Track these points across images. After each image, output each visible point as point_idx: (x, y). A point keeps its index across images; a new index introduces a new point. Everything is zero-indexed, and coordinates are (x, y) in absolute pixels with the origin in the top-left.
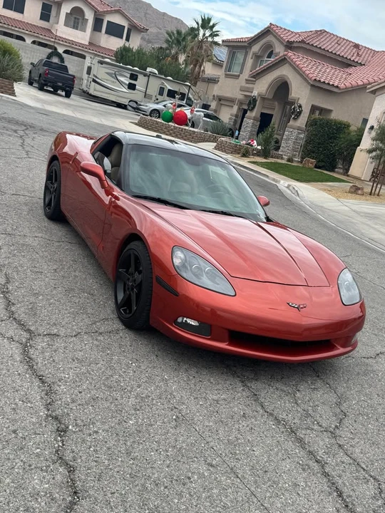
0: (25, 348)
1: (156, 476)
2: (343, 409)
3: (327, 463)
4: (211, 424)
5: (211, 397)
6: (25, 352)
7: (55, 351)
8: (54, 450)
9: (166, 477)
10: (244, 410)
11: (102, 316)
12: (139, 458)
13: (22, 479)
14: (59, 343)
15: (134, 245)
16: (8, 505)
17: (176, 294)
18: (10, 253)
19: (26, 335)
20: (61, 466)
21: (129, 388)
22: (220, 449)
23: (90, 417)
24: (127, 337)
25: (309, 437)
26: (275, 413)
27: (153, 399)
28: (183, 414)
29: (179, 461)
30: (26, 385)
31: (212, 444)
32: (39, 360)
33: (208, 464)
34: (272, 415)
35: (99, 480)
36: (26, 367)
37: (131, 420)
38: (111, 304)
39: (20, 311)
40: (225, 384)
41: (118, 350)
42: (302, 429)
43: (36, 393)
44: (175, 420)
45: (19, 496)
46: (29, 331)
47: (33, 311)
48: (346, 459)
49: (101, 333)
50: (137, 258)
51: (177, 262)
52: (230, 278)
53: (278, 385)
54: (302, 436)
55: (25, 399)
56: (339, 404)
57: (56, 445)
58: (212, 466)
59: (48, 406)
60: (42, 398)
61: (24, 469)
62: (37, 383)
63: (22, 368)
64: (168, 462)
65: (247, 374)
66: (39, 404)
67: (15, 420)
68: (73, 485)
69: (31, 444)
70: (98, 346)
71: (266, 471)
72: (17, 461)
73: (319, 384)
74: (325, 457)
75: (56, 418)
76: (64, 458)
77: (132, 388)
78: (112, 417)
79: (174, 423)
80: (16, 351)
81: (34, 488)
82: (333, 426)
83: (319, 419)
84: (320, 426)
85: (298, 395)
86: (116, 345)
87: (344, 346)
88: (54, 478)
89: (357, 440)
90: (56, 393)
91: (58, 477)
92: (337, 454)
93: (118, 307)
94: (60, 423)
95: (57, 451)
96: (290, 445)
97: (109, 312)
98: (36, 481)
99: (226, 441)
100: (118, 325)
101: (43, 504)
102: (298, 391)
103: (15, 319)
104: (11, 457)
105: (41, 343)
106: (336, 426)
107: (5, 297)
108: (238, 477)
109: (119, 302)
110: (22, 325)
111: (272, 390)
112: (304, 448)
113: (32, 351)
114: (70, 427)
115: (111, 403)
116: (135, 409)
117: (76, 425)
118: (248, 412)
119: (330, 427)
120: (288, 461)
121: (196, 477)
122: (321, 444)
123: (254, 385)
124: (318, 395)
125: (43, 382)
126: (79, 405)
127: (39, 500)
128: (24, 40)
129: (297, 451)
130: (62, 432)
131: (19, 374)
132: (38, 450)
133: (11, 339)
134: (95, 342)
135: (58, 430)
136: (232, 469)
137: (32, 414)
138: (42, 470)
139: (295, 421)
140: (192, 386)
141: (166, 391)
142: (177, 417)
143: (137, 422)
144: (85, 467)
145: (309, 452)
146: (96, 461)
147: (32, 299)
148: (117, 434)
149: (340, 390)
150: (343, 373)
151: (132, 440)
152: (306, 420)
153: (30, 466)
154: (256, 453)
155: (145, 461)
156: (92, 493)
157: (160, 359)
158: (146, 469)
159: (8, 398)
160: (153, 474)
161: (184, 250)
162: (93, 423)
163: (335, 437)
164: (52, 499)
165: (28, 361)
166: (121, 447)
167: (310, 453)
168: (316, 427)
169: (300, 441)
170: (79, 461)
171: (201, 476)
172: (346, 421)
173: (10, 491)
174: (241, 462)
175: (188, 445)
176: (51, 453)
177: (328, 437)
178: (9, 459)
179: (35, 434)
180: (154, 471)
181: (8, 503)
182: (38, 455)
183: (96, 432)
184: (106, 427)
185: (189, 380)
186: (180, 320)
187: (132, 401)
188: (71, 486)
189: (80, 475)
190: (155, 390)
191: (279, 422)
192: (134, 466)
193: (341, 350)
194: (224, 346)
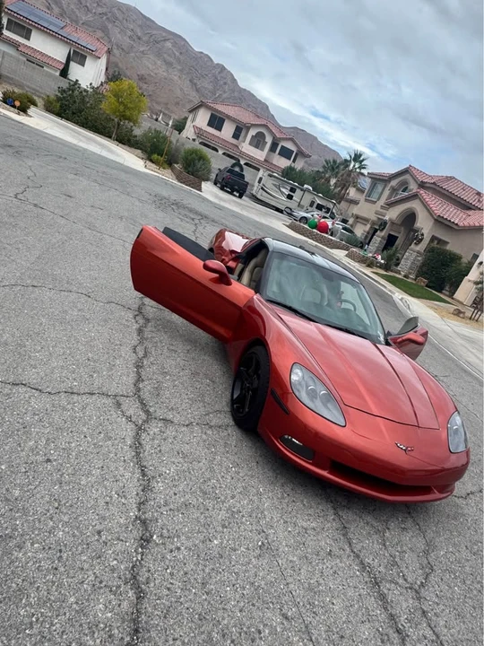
0: (139, 429)
1: (226, 622)
2: (430, 559)
3: (408, 636)
4: (295, 559)
5: (301, 523)
6: (137, 437)
7: (165, 440)
8: (131, 565)
9: (235, 626)
10: (331, 545)
11: (217, 407)
12: (213, 592)
13: (88, 600)
14: (170, 432)
15: (258, 349)
16: (61, 637)
17: (287, 412)
18: (155, 327)
19: (144, 416)
20: (132, 589)
21: (223, 498)
22: (299, 594)
23: (177, 528)
24: (233, 435)
25: (393, 593)
26: (362, 555)
27: (243, 516)
28: (270, 541)
29: (253, 605)
30: (128, 475)
31: (291, 586)
32: (148, 448)
33: (283, 615)
34: (358, 556)
35: (165, 617)
36: (133, 454)
37: (216, 538)
38: (228, 394)
39: (147, 388)
40: (318, 508)
41: (222, 450)
42: (387, 581)
43: (133, 488)
44: (260, 546)
45: (77, 625)
46: (147, 412)
47: (158, 391)
48: (429, 633)
49: (211, 427)
50: (258, 363)
51: (294, 378)
52: (343, 407)
53: (369, 518)
54: (386, 591)
55: (122, 494)
56: (426, 553)
57: (135, 559)
58: (287, 618)
59: (141, 505)
60: (137, 494)
61: (94, 585)
62: (138, 475)
63: (130, 454)
64: (242, 604)
65: (340, 500)
66: (132, 502)
67: (104, 518)
68: (135, 621)
69: (111, 552)
70: (204, 441)
71: (342, 637)
72: (90, 573)
73: (409, 523)
74: (407, 625)
75: (144, 522)
76: (138, 577)
77: (226, 498)
78: (199, 532)
79: (258, 551)
80: (128, 431)
81: (95, 616)
82: (419, 583)
83: (405, 571)
84: (406, 580)
85: (387, 534)
86: (222, 442)
87: (440, 492)
88: (119, 605)
89: (442, 607)
90: (152, 491)
91: (125, 604)
92: (420, 624)
93: (233, 402)
94: (147, 530)
95: (133, 567)
96: (371, 602)
97: (224, 403)
98: (101, 606)
99: (306, 585)
100: (229, 420)
101: (98, 641)
102: (388, 529)
103: (139, 396)
104: (86, 566)
105: (154, 428)
106: (422, 583)
107: (138, 373)
108: (311, 640)
109: (235, 396)
110: (143, 404)
111: (362, 524)
112: (386, 609)
113: (144, 436)
114: (155, 537)
115: (202, 513)
116: (224, 526)
117: (161, 535)
118: (336, 551)
119: (416, 583)
120: (368, 625)
121: (267, 631)
122: (404, 604)
123: (344, 514)
124: (406, 537)
125: (144, 475)
126: (170, 510)
127: (96, 636)
128: (217, 151)
129: (379, 612)
130: (145, 541)
131: (125, 461)
132: (115, 562)
133: (129, 419)
134: (204, 436)
135: (142, 539)
136: (306, 627)
137: (121, 517)
138: (111, 591)
139: (381, 569)
140: (285, 506)
141: (258, 508)
142: (262, 543)
143: (222, 543)
144: (155, 594)
145: (391, 615)
146: (169, 589)
147: (160, 378)
148: (198, 556)
149: (430, 534)
150: (434, 513)
151: (211, 567)
152: (392, 570)
153: (101, 582)
154: (336, 608)
155: (218, 598)
156: (153, 634)
157: (260, 468)
158: (217, 609)
159: (106, 488)
160: (223, 619)
161: (304, 370)
162: (178, 537)
163: (419, 599)
164: (110, 637)
165: (137, 446)
166: (198, 574)
167: (392, 617)
168: (401, 581)
169: (383, 597)
170: (152, 585)
171: (273, 631)
172: (432, 578)
173: (70, 614)
174: (317, 618)
175: (266, 584)
176: (126, 569)
177: (413, 598)
178: (82, 569)
179: (118, 539)
180: (226, 615)
181: (63, 632)
182: (113, 570)
183: (179, 549)
184: (190, 544)
185: (283, 498)
186: (286, 437)
187: (223, 515)
188: (134, 620)
189: (146, 606)
190: (248, 504)
191: (364, 568)
192: (206, 603)
193: (437, 495)
194: (325, 473)
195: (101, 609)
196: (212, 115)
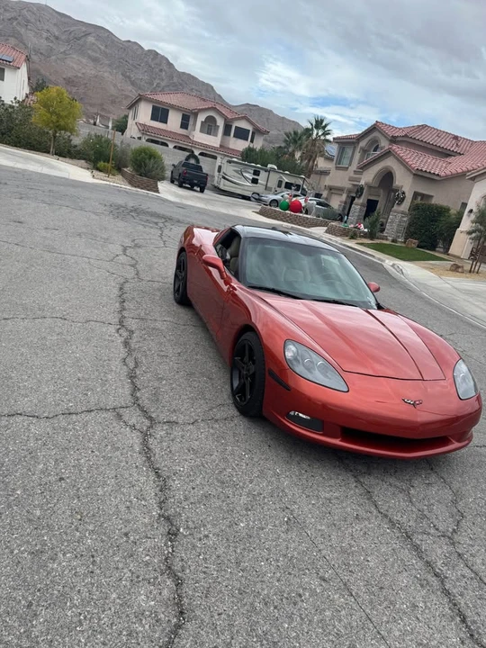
0: (145, 436)
1: (266, 592)
2: (459, 508)
3: (446, 578)
4: (323, 527)
5: (324, 495)
6: (145, 443)
7: (173, 440)
8: (164, 558)
9: (276, 594)
10: (358, 510)
11: (219, 402)
12: (248, 568)
13: (129, 594)
14: (177, 432)
15: (248, 335)
16: (112, 628)
17: (288, 388)
18: (141, 337)
19: (147, 423)
20: (169, 578)
21: (241, 484)
22: (333, 559)
23: (201, 518)
24: (240, 425)
25: (426, 543)
26: (389, 514)
27: (264, 497)
28: (295, 515)
29: (290, 574)
30: (143, 479)
31: (324, 552)
32: (157, 451)
33: (320, 578)
34: (386, 516)
35: (206, 597)
36: (144, 459)
37: (242, 522)
38: (228, 387)
39: (144, 396)
40: (338, 479)
41: (232, 439)
42: (419, 533)
43: (151, 490)
44: (287, 522)
45: (124, 616)
46: (150, 418)
47: (156, 397)
48: (467, 572)
49: (217, 421)
50: (251, 349)
51: (289, 355)
52: (342, 372)
53: (392, 480)
54: (419, 543)
55: (140, 497)
56: (455, 502)
57: (166, 552)
58: (324, 580)
59: (161, 504)
60: (156, 495)
61: (132, 581)
62: (152, 477)
63: (140, 460)
64: (279, 575)
65: (360, 467)
66: (153, 502)
67: (128, 521)
68: (179, 604)
69: (141, 550)
70: (213, 435)
71: (381, 588)
72: (125, 571)
73: (433, 478)
74: (444, 569)
75: (168, 519)
76: (173, 567)
77: (244, 484)
78: (224, 519)
79: (285, 527)
80: (135, 440)
81: (139, 604)
82: (450, 530)
83: (436, 522)
84: (437, 529)
85: (412, 492)
86: (231, 433)
87: (459, 441)
88: (160, 594)
89: (477, 548)
90: (170, 489)
91: (165, 592)
92: (457, 565)
93: (234, 393)
94: (172, 525)
95: (166, 559)
96: (406, 554)
97: (226, 397)
98: (143, 597)
99: (339, 549)
100: (233, 411)
101: (147, 627)
102: (413, 486)
103: (139, 405)
104: (120, 565)
105: (160, 432)
106: (454, 530)
107: (133, 383)
108: (352, 595)
109: (235, 388)
110: (145, 412)
111: (385, 486)
112: (421, 558)
113: (151, 441)
114: (181, 530)
115: (223, 501)
116: (247, 509)
117: (188, 527)
118: (362, 513)
119: (448, 531)
120: (405, 574)
121: (307, 594)
122: (438, 551)
123: (367, 480)
124: (434, 490)
125: (159, 476)
126: (191, 503)
127: (144, 622)
128: (167, 146)
129: (414, 561)
130: (172, 535)
131: (137, 467)
132: (148, 558)
133: (133, 427)
134: (211, 431)
135: (169, 533)
136: (345, 585)
137: (145, 517)
138: (149, 583)
139: (410, 524)
140: (304, 481)
141: (278, 488)
142: (289, 519)
143: (248, 525)
144: (193, 579)
145: (427, 562)
146: (205, 573)
147: (156, 384)
148: (227, 540)
149: (456, 485)
150: (457, 465)
151: (242, 547)
152: (422, 523)
153: (138, 577)
154: (371, 564)
155: (254, 573)
156: (198, 613)
157: (273, 451)
158: (255, 583)
159: (124, 495)
160: (263, 589)
161: (296, 344)
162: (205, 526)
163: (453, 544)
164: (157, 621)
165: (147, 451)
166: (231, 556)
167: (428, 564)
168: (432, 531)
169: (417, 548)
170: (188, 571)
171: (313, 593)
172: (463, 523)
173: (115, 609)
174: (355, 575)
175: (299, 553)
176: (160, 561)
177: (446, 544)
178: (117, 568)
179: (147, 537)
180: (264, 587)
181: (112, 624)
182: (147, 564)
183: (207, 536)
184: (217, 530)
185: (301, 474)
186: (292, 413)
187: (244, 499)
188: (177, 604)
189: (187, 590)
190: (267, 486)
191: (394, 525)
192: (243, 579)
193: (456, 445)
194: (337, 442)
195: (143, 599)
196: (153, 106)
